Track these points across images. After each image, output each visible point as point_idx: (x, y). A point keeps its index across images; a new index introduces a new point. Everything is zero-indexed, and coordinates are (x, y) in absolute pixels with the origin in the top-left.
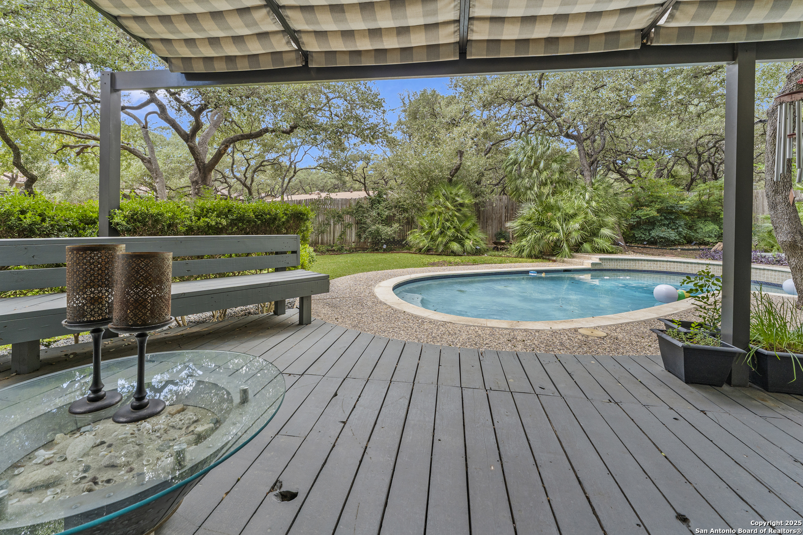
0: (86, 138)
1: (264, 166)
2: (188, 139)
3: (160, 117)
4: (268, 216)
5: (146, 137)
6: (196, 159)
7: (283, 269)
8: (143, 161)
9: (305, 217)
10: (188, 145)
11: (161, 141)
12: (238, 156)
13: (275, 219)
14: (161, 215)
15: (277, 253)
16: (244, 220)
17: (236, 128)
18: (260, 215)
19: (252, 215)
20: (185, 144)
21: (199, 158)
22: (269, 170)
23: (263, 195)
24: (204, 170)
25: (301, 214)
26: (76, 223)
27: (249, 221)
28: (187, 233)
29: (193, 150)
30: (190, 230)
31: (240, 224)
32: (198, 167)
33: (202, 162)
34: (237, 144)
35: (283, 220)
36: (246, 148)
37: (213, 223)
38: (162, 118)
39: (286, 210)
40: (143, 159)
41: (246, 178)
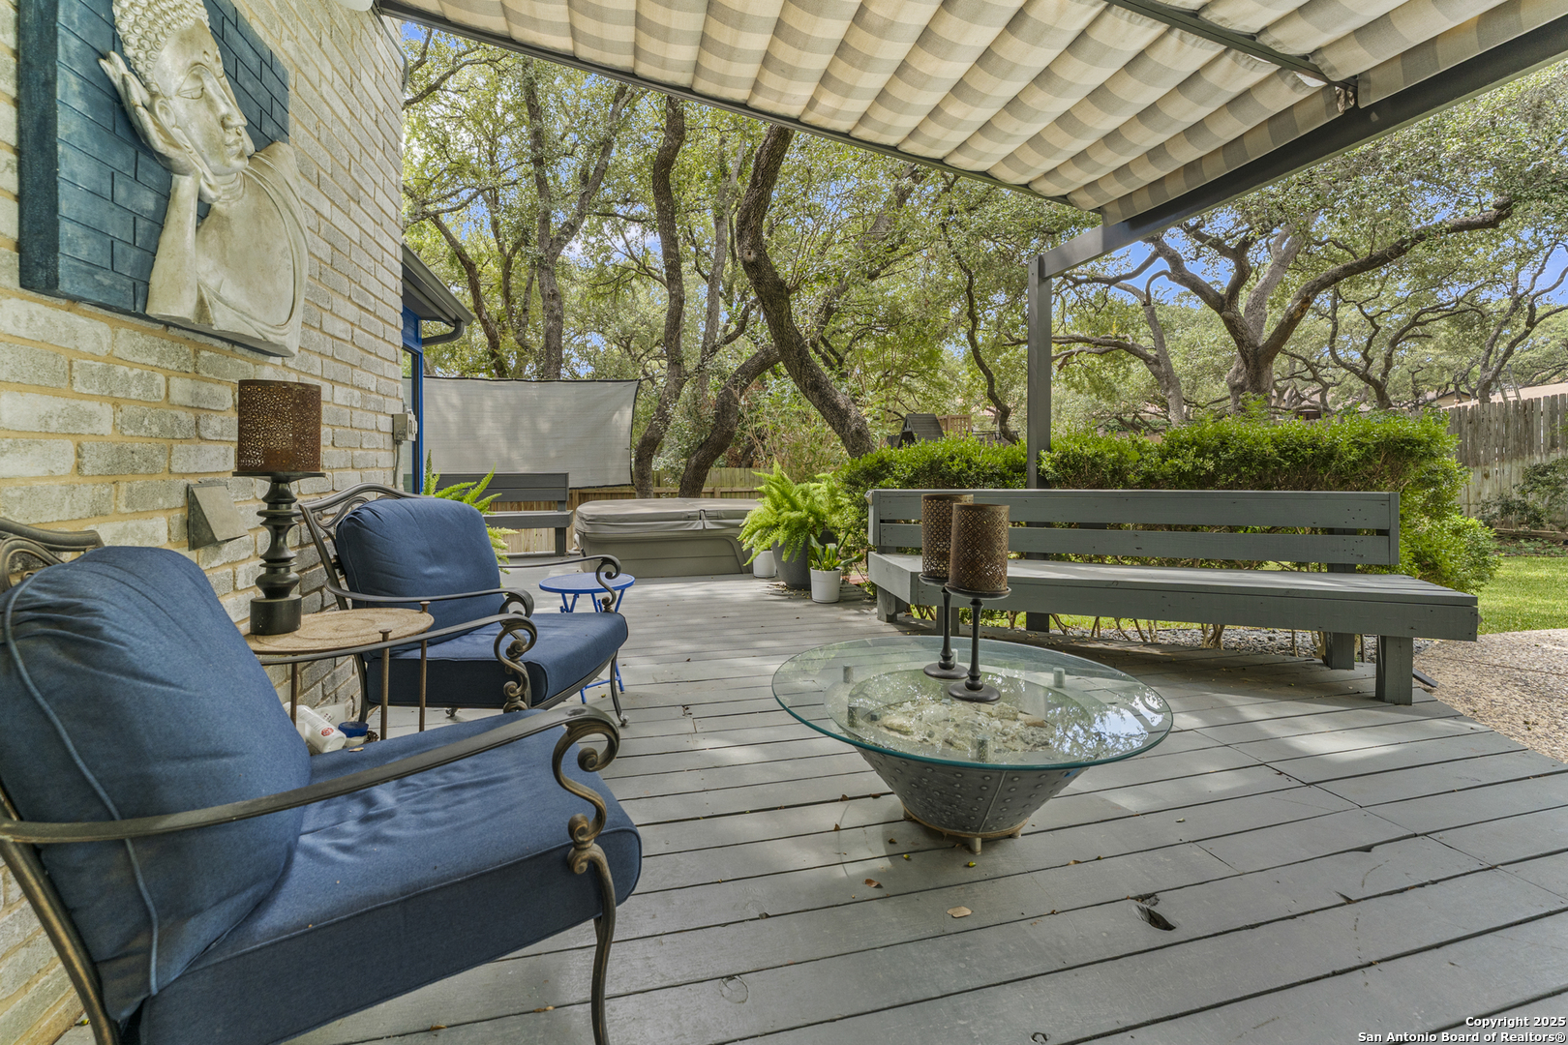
0: (1069, 342)
1: (1425, 323)
2: (1223, 305)
3: (1170, 279)
4: (1310, 451)
5: (1152, 319)
6: (1240, 342)
7: (1348, 569)
8: (1146, 363)
9: (1421, 450)
10: (1223, 317)
11: (1182, 319)
12: (1348, 314)
13: (1331, 456)
14: (1100, 456)
15: (1331, 531)
16: (1253, 460)
17: (1340, 252)
18: (1289, 449)
19: (1270, 449)
20: (1217, 315)
21: (1245, 338)
22: (1442, 329)
23: (1431, 395)
24: (1256, 360)
25: (1409, 442)
26: (1005, 471)
27: (1264, 463)
28: (1142, 485)
29: (1232, 325)
30: (1149, 480)
31: (1243, 469)
32: (1243, 356)
33: (1251, 346)
34: (1344, 289)
35: (1351, 458)
36: (1368, 291)
37: (1188, 468)
38: (1174, 280)
39: (1365, 435)
40: (1146, 359)
41: (1369, 361)
